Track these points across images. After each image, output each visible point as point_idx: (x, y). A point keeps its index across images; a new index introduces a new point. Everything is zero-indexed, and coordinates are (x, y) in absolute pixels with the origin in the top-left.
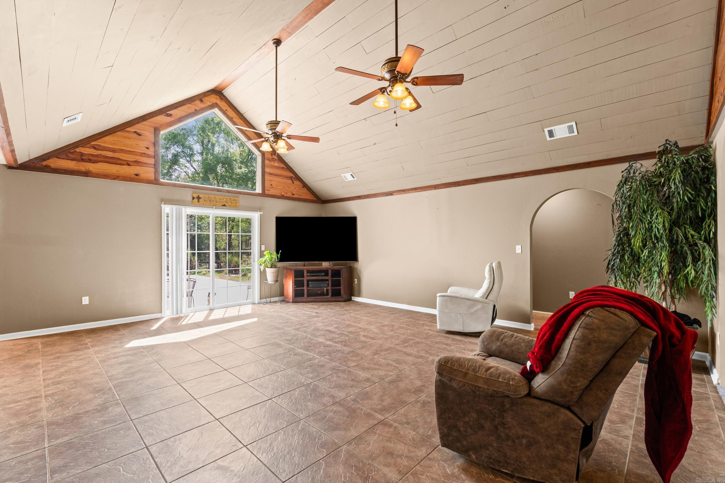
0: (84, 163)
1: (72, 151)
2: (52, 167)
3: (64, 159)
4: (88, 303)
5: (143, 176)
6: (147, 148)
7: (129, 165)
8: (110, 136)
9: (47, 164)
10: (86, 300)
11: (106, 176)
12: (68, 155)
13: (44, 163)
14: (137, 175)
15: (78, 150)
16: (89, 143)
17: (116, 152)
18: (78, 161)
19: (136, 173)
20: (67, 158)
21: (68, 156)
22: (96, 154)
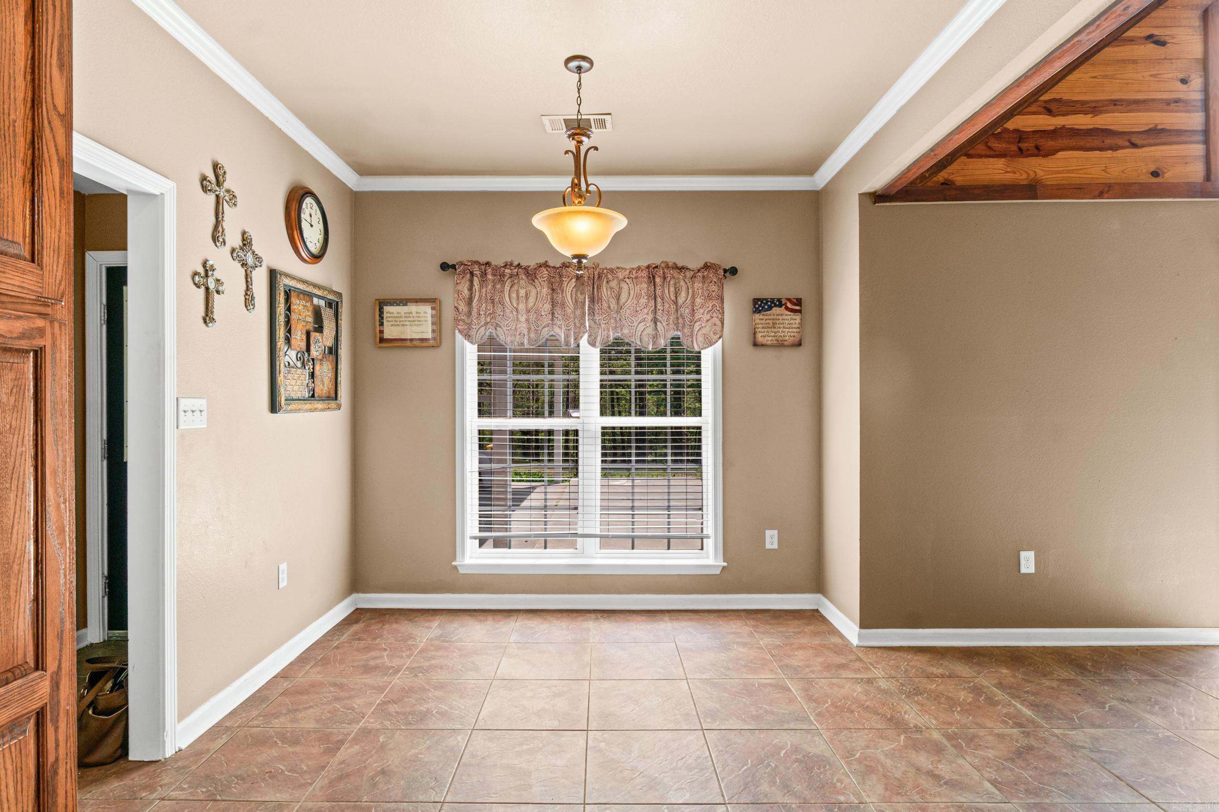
0: (1025, 160)
1: (999, 130)
2: (958, 184)
3: (980, 156)
4: (1033, 571)
5: (1170, 176)
6: (1184, 81)
7: (1134, 145)
8: (1084, 66)
9: (946, 176)
10: (1028, 563)
11: (1078, 190)
12: (989, 144)
13: (942, 176)
14: (1155, 174)
15: (1010, 125)
16: (1036, 100)
17: (1101, 112)
18: (1013, 156)
19: (1152, 168)
20: (988, 152)
21: (990, 148)
22: (1052, 128)
